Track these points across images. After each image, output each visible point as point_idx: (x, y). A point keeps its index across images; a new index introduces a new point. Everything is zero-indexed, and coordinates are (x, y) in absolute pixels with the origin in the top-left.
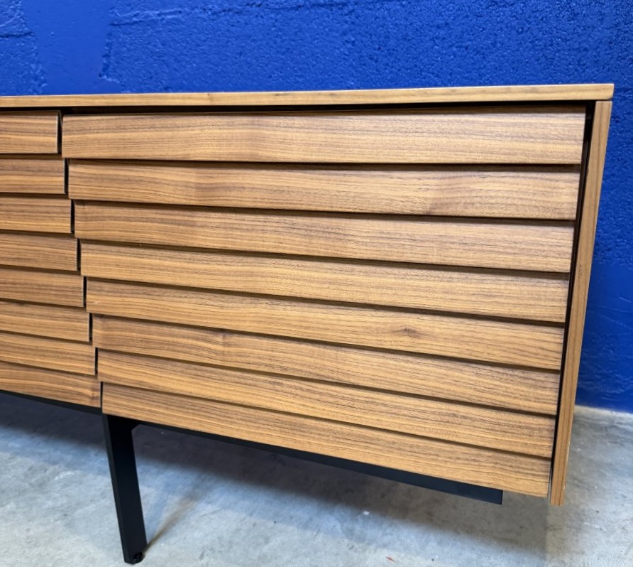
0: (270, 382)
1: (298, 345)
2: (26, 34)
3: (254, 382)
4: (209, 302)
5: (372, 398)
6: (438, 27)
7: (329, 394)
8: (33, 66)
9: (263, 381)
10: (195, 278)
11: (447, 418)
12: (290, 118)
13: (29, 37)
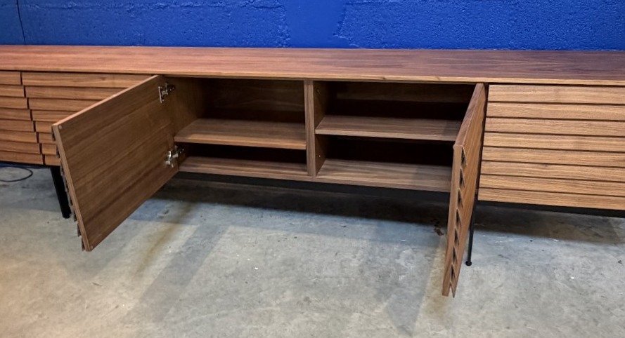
2: (278, 7)
6: (570, 14)
8: (280, 27)
13: (279, 9)
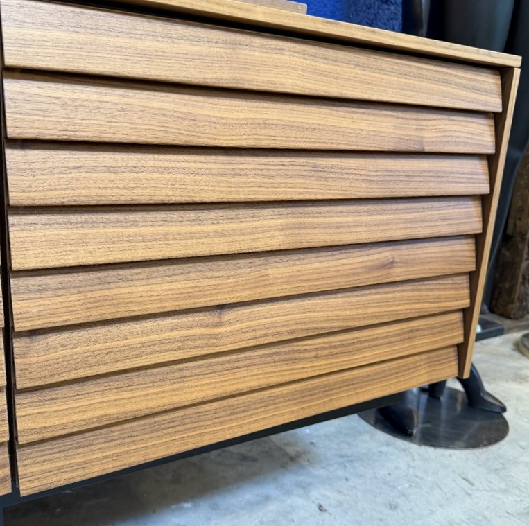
0: (269, 355)
1: (301, 303)
3: (252, 361)
4: (210, 274)
5: (357, 338)
7: (323, 347)
9: (261, 357)
10: (203, 244)
11: (407, 336)
12: (325, 49)
